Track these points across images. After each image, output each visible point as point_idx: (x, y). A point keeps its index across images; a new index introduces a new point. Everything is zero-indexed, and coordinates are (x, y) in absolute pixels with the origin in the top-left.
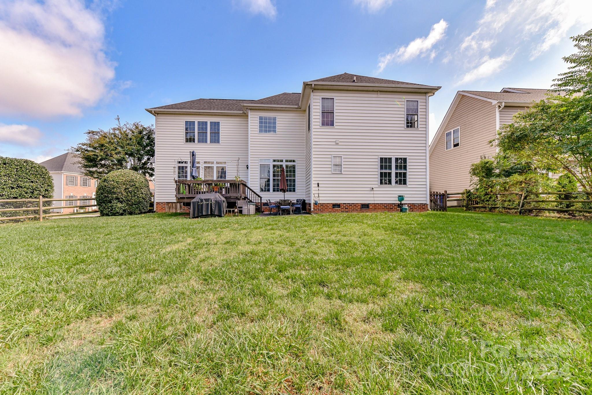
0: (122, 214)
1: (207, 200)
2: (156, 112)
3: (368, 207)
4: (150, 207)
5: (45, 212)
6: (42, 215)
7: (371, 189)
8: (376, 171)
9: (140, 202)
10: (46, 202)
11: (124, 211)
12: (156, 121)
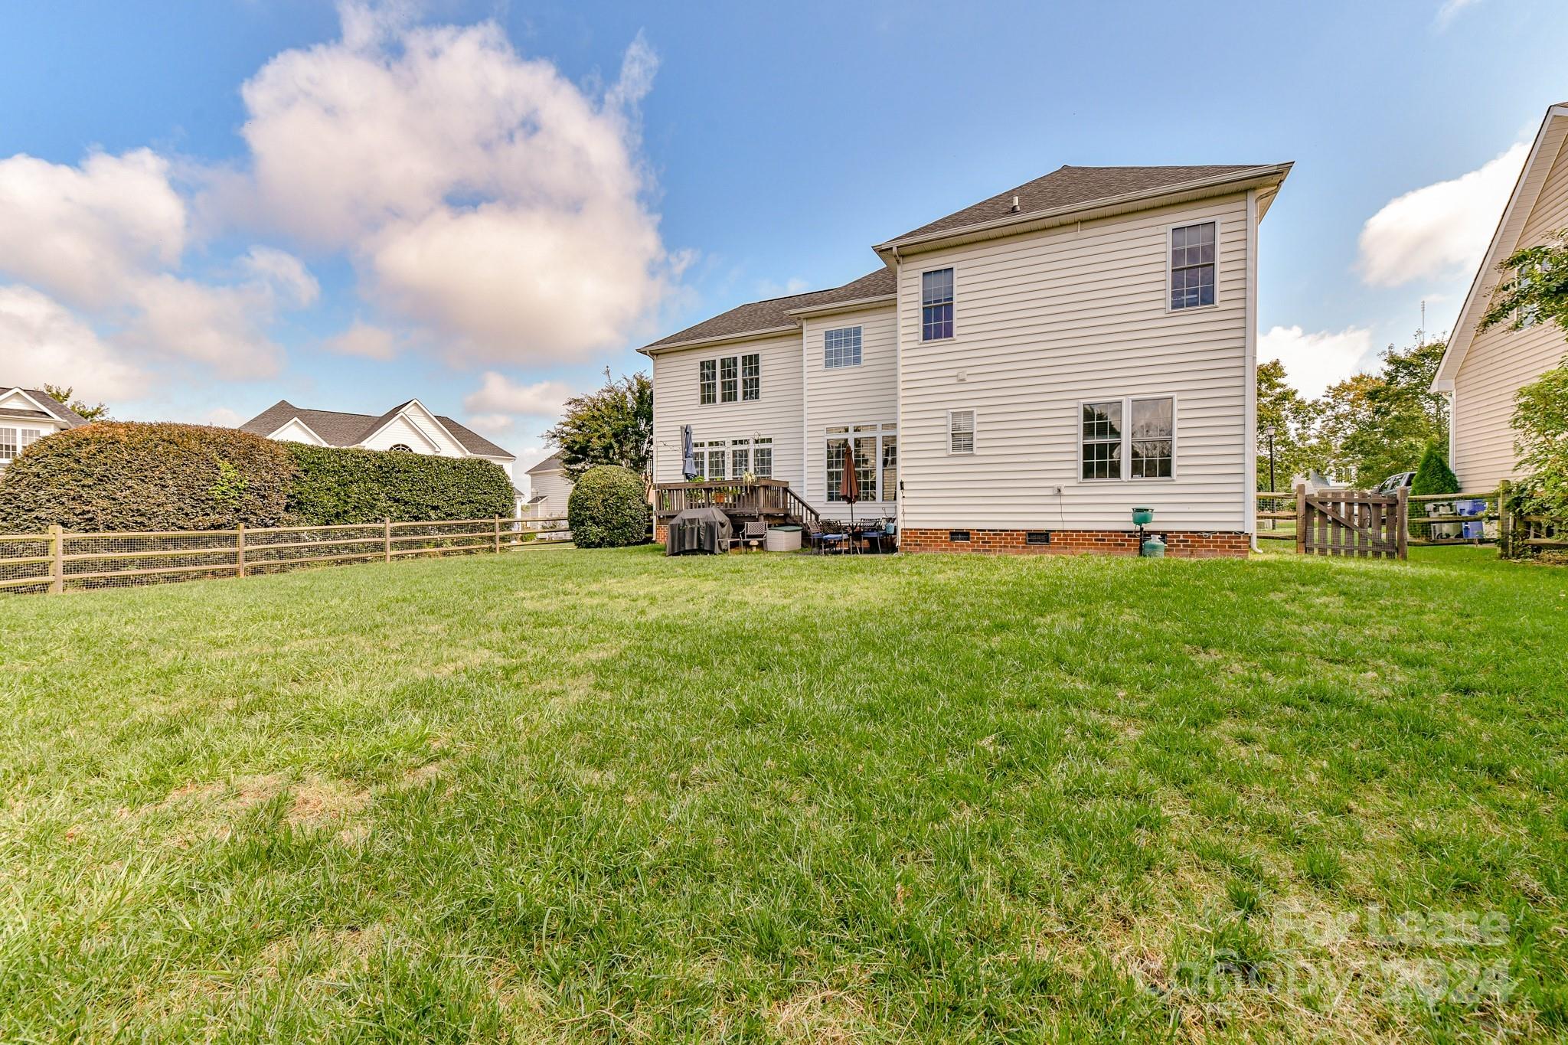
0: (599, 545)
1: (692, 521)
2: (655, 352)
3: (1047, 541)
4: (647, 532)
5: (503, 539)
6: (499, 545)
7: (1056, 492)
8: (1073, 441)
9: (625, 524)
10: (505, 524)
11: (602, 539)
12: (655, 369)
